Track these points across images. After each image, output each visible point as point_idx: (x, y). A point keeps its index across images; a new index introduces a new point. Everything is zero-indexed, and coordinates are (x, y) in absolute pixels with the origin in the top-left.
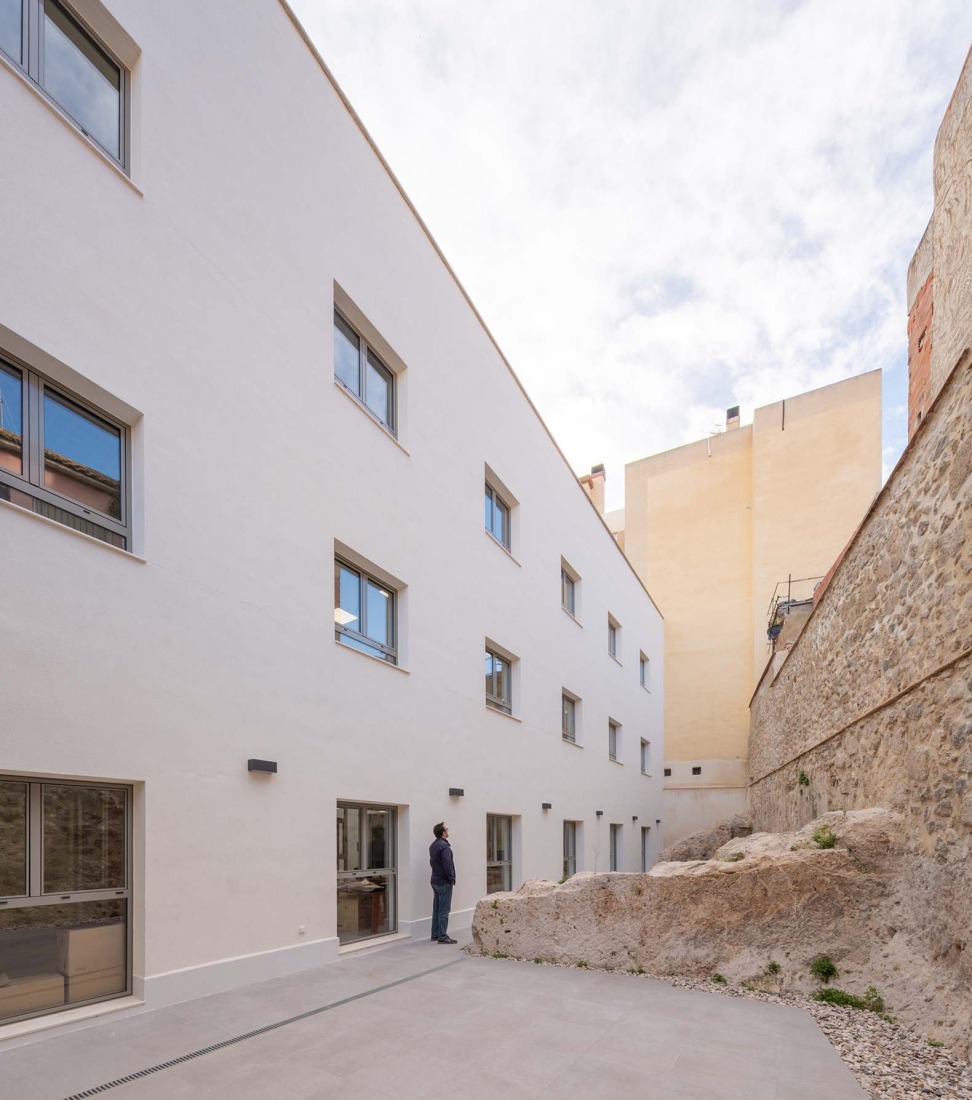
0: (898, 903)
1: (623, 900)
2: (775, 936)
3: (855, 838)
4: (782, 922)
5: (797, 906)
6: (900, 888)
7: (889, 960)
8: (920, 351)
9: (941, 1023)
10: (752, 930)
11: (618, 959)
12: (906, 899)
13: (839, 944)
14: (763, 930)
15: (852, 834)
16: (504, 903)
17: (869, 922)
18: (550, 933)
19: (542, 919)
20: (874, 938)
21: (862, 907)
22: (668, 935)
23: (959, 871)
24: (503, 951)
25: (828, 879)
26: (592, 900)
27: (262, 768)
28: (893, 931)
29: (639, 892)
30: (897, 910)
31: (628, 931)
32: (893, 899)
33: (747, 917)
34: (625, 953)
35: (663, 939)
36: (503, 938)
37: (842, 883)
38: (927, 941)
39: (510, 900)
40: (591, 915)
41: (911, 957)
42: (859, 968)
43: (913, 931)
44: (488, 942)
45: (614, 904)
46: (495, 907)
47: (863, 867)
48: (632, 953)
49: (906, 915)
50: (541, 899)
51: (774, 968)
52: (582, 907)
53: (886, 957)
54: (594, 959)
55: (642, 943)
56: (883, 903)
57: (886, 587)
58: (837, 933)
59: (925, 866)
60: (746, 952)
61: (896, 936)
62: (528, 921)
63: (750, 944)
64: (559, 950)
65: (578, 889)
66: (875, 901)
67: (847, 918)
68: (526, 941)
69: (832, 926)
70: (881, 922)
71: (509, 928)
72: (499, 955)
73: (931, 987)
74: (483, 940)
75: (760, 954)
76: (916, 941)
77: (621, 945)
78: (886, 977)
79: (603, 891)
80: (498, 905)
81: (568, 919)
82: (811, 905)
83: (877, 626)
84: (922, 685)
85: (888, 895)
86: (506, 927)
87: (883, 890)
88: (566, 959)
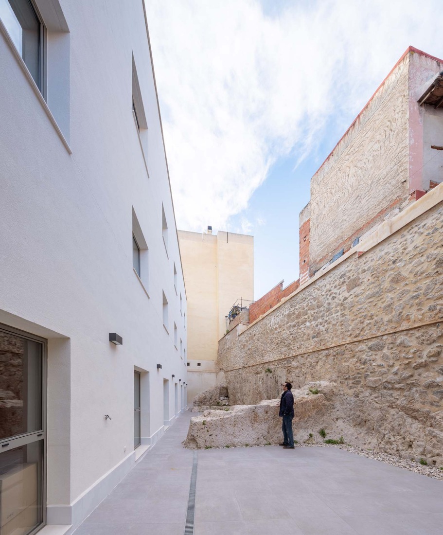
0: (338, 410)
1: (261, 416)
2: (308, 424)
3: (326, 391)
4: (310, 419)
5: (313, 414)
6: (338, 406)
7: (339, 428)
8: (304, 241)
9: (365, 444)
10: (302, 423)
11: (260, 440)
12: (340, 409)
13: (325, 425)
14: (305, 423)
15: (324, 390)
16: (209, 422)
17: (330, 417)
18: (232, 433)
19: (228, 427)
20: (333, 422)
21: (329, 412)
22: (277, 428)
23: (366, 400)
24: (208, 445)
25: (321, 404)
26: (249, 417)
27: (114, 338)
28: (337, 419)
29: (267, 412)
30: (338, 413)
31: (263, 429)
32: (336, 409)
33: (300, 419)
34: (262, 437)
35: (275, 430)
36: (209, 439)
37: (324, 405)
38: (351, 421)
39: (211, 420)
40: (249, 423)
41: (346, 426)
42: (331, 432)
43: (345, 418)
44: (200, 442)
45: (258, 418)
46: (204, 424)
47: (328, 400)
48: (265, 437)
49: (341, 414)
50: (227, 418)
51: (311, 435)
52: (245, 420)
53: (337, 427)
54: (251, 442)
55: (268, 433)
56: (334, 411)
57: (314, 313)
58: (324, 421)
59: (348, 399)
60: (301, 431)
61: (339, 420)
62: (221, 429)
63: (302, 428)
64: (236, 440)
65: (243, 413)
66: (331, 410)
67: (325, 416)
68: (221, 439)
69: (322, 419)
70: (334, 417)
71: (211, 434)
72: (207, 448)
73: (356, 434)
74: (198, 441)
75: (305, 431)
76: (346, 421)
77: (261, 435)
78: (340, 433)
79: (253, 413)
80: (205, 423)
81: (239, 426)
82: (317, 413)
83: (308, 324)
84: (346, 345)
85: (334, 408)
86: (210, 433)
87: (333, 407)
88: (239, 444)
